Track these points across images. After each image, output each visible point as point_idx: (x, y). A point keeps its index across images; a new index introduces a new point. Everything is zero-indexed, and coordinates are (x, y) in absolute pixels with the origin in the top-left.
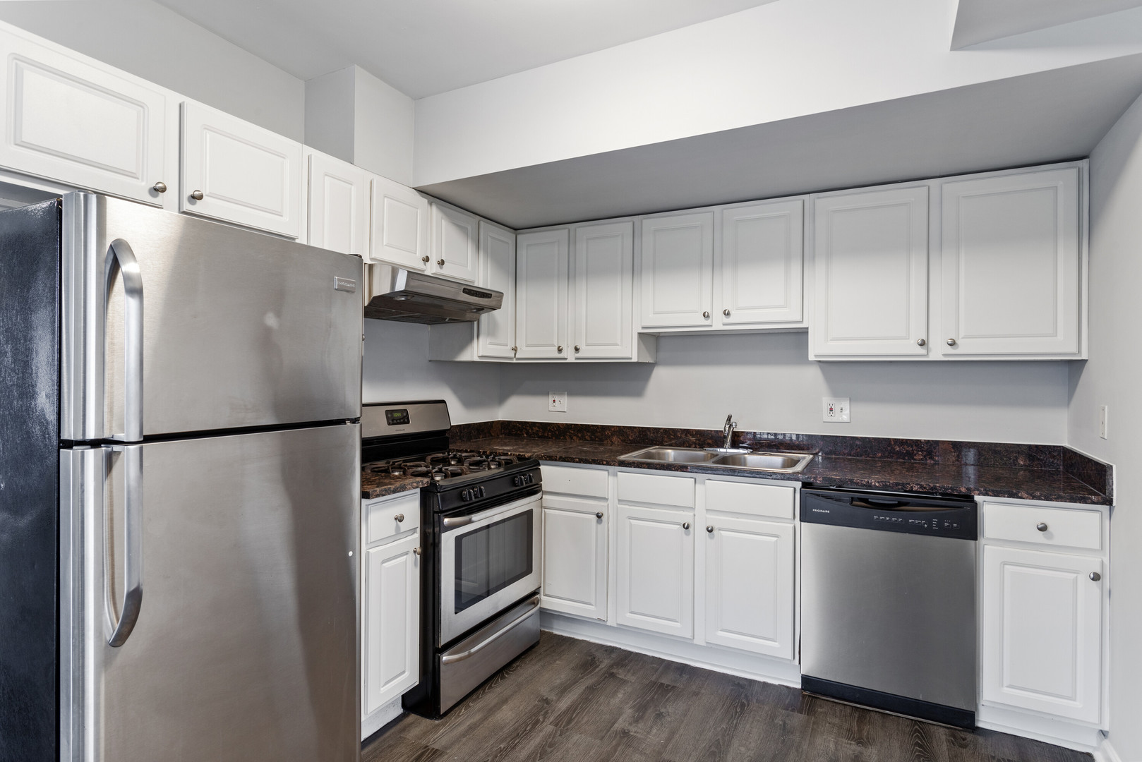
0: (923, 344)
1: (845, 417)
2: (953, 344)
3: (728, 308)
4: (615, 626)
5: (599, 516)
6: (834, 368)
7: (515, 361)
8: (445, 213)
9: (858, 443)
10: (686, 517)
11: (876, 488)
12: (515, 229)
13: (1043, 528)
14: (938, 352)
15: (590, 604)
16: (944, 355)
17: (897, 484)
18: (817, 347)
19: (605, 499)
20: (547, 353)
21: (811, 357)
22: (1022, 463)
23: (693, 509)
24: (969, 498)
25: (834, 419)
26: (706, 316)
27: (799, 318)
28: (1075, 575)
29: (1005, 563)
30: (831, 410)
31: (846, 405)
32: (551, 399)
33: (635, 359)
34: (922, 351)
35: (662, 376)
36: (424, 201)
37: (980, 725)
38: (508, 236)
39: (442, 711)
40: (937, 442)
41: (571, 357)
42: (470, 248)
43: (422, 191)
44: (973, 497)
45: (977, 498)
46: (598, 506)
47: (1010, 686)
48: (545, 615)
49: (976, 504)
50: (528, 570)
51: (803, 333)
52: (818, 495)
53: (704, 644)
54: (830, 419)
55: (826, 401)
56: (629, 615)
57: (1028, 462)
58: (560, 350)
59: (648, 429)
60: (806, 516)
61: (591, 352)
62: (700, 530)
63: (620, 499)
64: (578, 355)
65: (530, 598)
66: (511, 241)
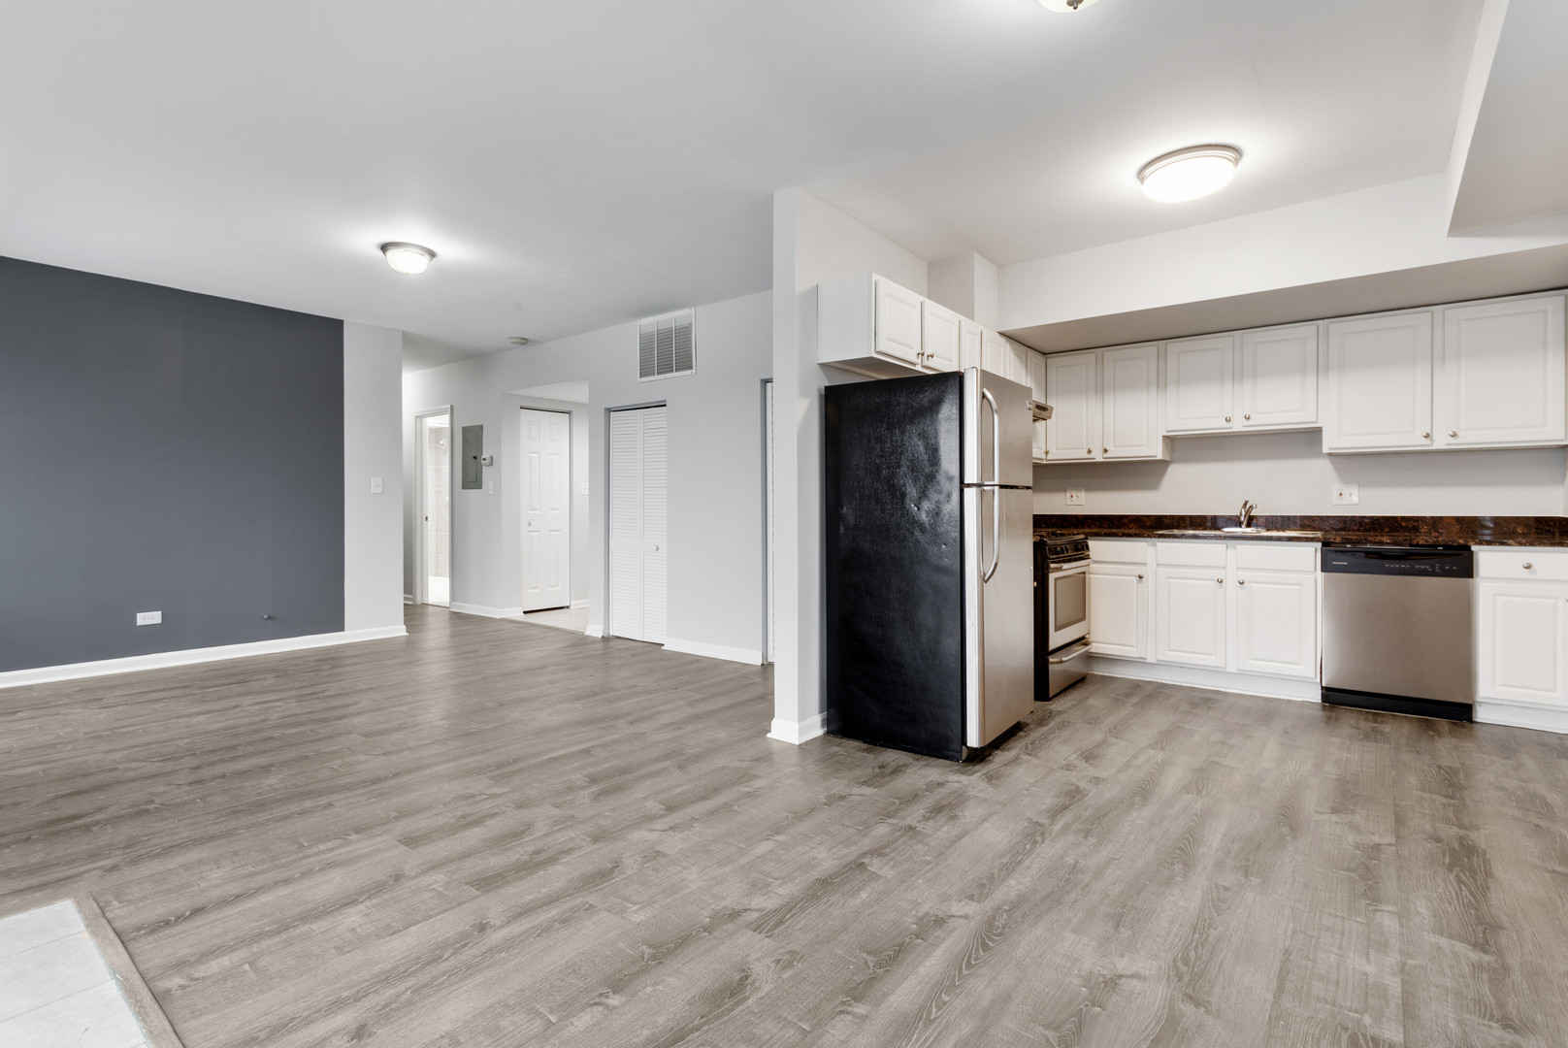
0: (1427, 436)
1: (1355, 499)
2: (1454, 435)
3: (1248, 413)
4: (1154, 662)
5: (1140, 577)
6: (1340, 459)
7: (1045, 462)
8: (1013, 348)
9: (1366, 520)
10: (1220, 574)
11: (1387, 544)
12: (1044, 354)
13: (1528, 567)
14: (1441, 442)
15: (1132, 646)
16: (1447, 445)
17: (1405, 540)
18: (1329, 444)
19: (1145, 564)
20: (1077, 454)
21: (1325, 450)
22: (1520, 531)
23: (1225, 568)
24: (1468, 548)
25: (1343, 502)
26: (1228, 420)
27: (1314, 420)
28: (1554, 601)
29: (1497, 595)
30: (1341, 495)
31: (1355, 490)
32: (1068, 495)
33: (1160, 457)
34: (1427, 441)
35: (1176, 472)
36: (1003, 340)
37: (1478, 720)
38: (1041, 359)
39: (1051, 695)
40: (1441, 518)
41: (1098, 457)
42: (1024, 372)
43: (1002, 334)
44: (1470, 547)
45: (1474, 548)
46: (1139, 570)
47: (1502, 685)
48: (1090, 658)
49: (1472, 552)
50: (1083, 618)
51: (1319, 431)
52: (1337, 551)
53: (1236, 671)
54: (1340, 502)
55: (1336, 486)
56: (1168, 652)
57: (1526, 530)
58: (1089, 452)
59: (1165, 516)
60: (1326, 567)
61: (1117, 453)
62: (1231, 583)
63: (1160, 562)
64: (1105, 456)
65: (1082, 641)
66: (1043, 364)
